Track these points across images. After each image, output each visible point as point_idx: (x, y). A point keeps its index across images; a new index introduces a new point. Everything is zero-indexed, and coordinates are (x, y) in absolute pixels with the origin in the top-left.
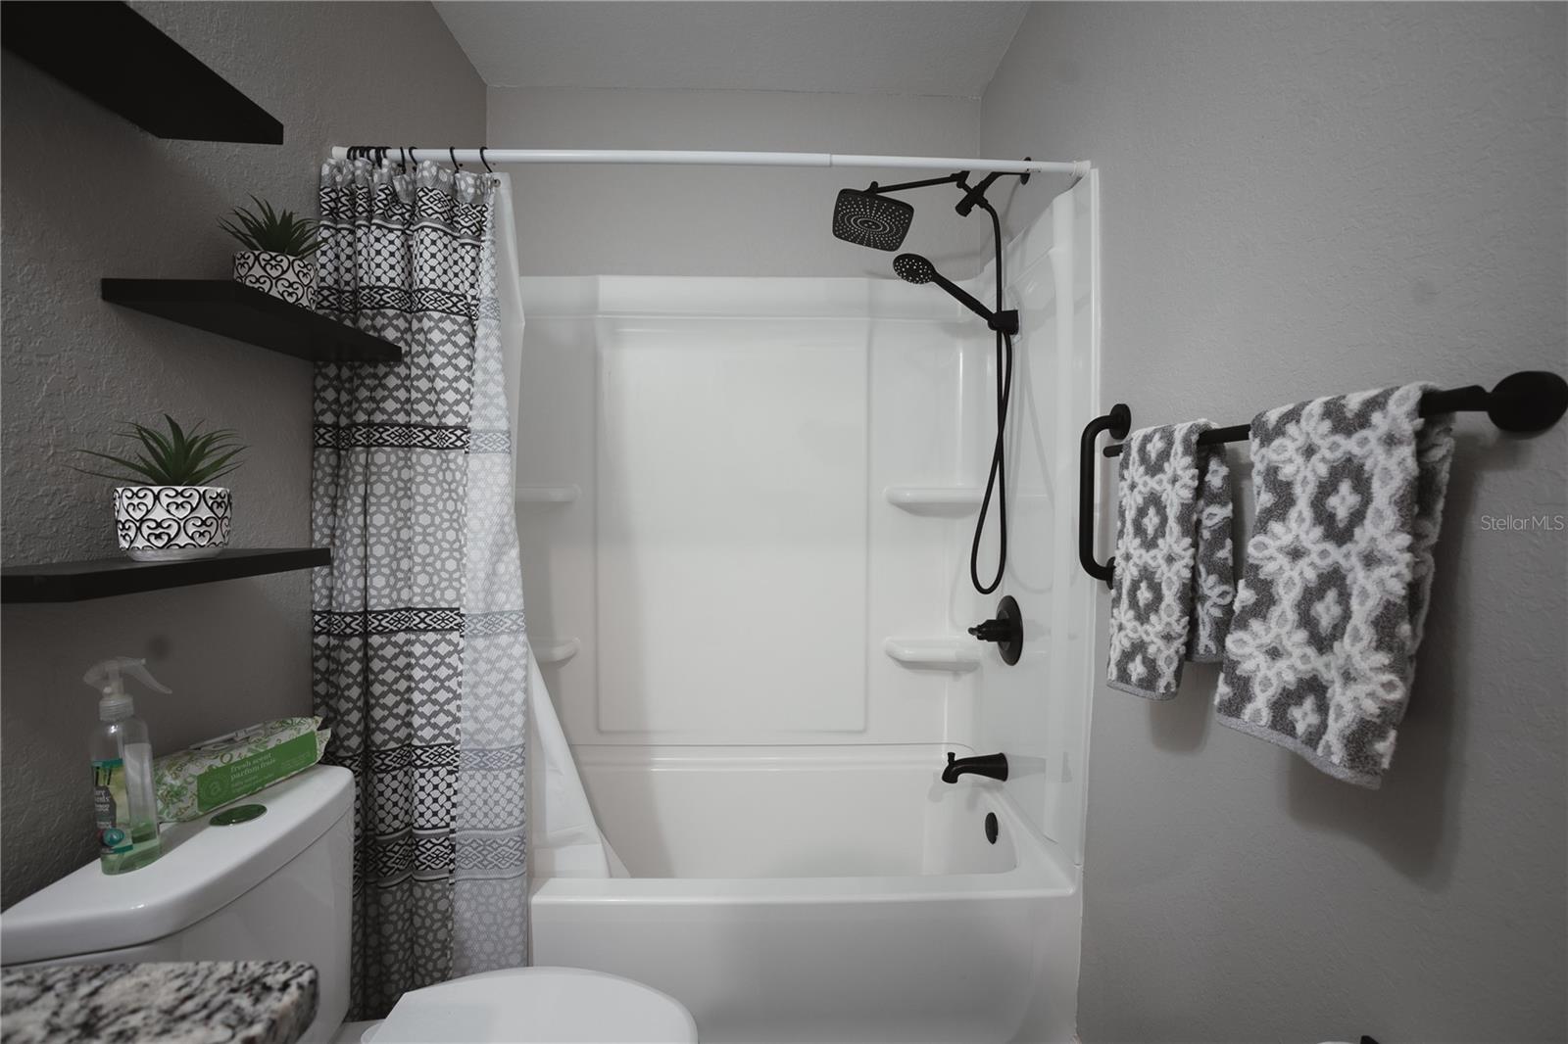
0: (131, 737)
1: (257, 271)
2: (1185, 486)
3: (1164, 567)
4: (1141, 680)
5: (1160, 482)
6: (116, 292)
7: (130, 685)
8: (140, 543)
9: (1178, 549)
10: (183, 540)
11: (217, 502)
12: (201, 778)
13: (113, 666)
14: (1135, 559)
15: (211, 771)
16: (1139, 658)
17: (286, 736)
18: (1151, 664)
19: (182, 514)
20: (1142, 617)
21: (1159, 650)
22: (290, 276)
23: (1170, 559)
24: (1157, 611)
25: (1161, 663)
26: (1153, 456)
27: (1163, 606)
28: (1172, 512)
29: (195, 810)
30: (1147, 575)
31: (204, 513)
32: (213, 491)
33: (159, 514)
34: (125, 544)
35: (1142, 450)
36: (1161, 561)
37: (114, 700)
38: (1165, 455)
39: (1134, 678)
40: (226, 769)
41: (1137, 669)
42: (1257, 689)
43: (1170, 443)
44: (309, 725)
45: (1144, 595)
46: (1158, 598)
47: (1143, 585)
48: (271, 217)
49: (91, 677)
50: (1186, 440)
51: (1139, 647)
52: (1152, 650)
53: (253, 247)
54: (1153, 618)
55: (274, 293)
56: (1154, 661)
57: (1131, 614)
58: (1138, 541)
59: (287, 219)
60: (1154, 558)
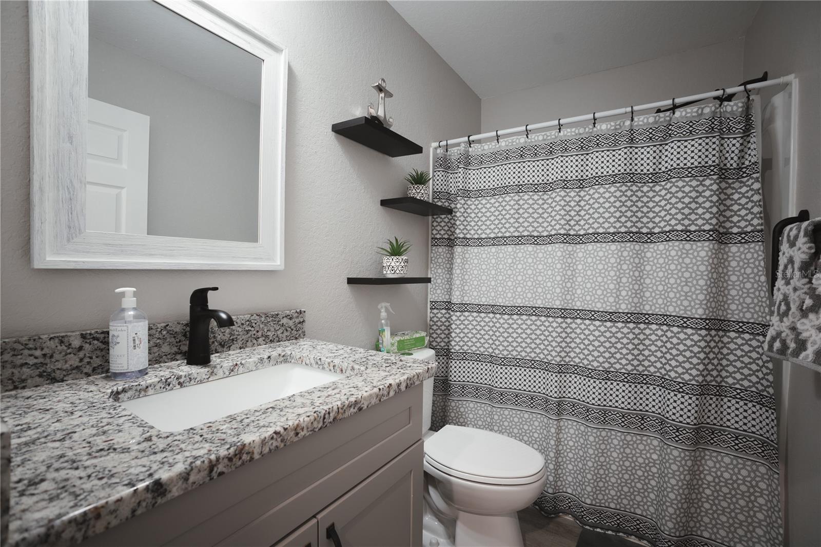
0: (387, 325)
1: (414, 191)
2: (803, 252)
3: (792, 294)
4: (777, 350)
5: (794, 251)
6: (384, 203)
7: (387, 310)
8: (389, 272)
9: (799, 284)
10: (398, 272)
11: (406, 261)
12: (398, 342)
13: (384, 304)
14: (782, 291)
15: (400, 340)
16: (778, 340)
17: (418, 335)
18: (784, 342)
19: (398, 264)
20: (781, 321)
21: (787, 335)
22: (422, 191)
23: (795, 289)
24: (787, 316)
25: (788, 341)
26: (792, 238)
27: (790, 313)
28: (797, 265)
29: (396, 350)
30: (786, 299)
31: (402, 264)
32: (405, 258)
33: (393, 264)
34: (385, 272)
35: (789, 236)
36: (791, 290)
37: (384, 314)
38: (796, 237)
39: (775, 349)
40: (403, 341)
41: (777, 345)
42: (809, 345)
43: (799, 232)
44: (423, 334)
45: (783, 307)
46: (789, 309)
47: (783, 303)
48: (417, 174)
49: (379, 307)
50: (806, 229)
51: (779, 334)
52: (783, 335)
53: (413, 184)
54: (785, 319)
55: (418, 198)
56: (785, 340)
57: (778, 318)
58: (783, 282)
59: (422, 174)
60: (788, 289)
